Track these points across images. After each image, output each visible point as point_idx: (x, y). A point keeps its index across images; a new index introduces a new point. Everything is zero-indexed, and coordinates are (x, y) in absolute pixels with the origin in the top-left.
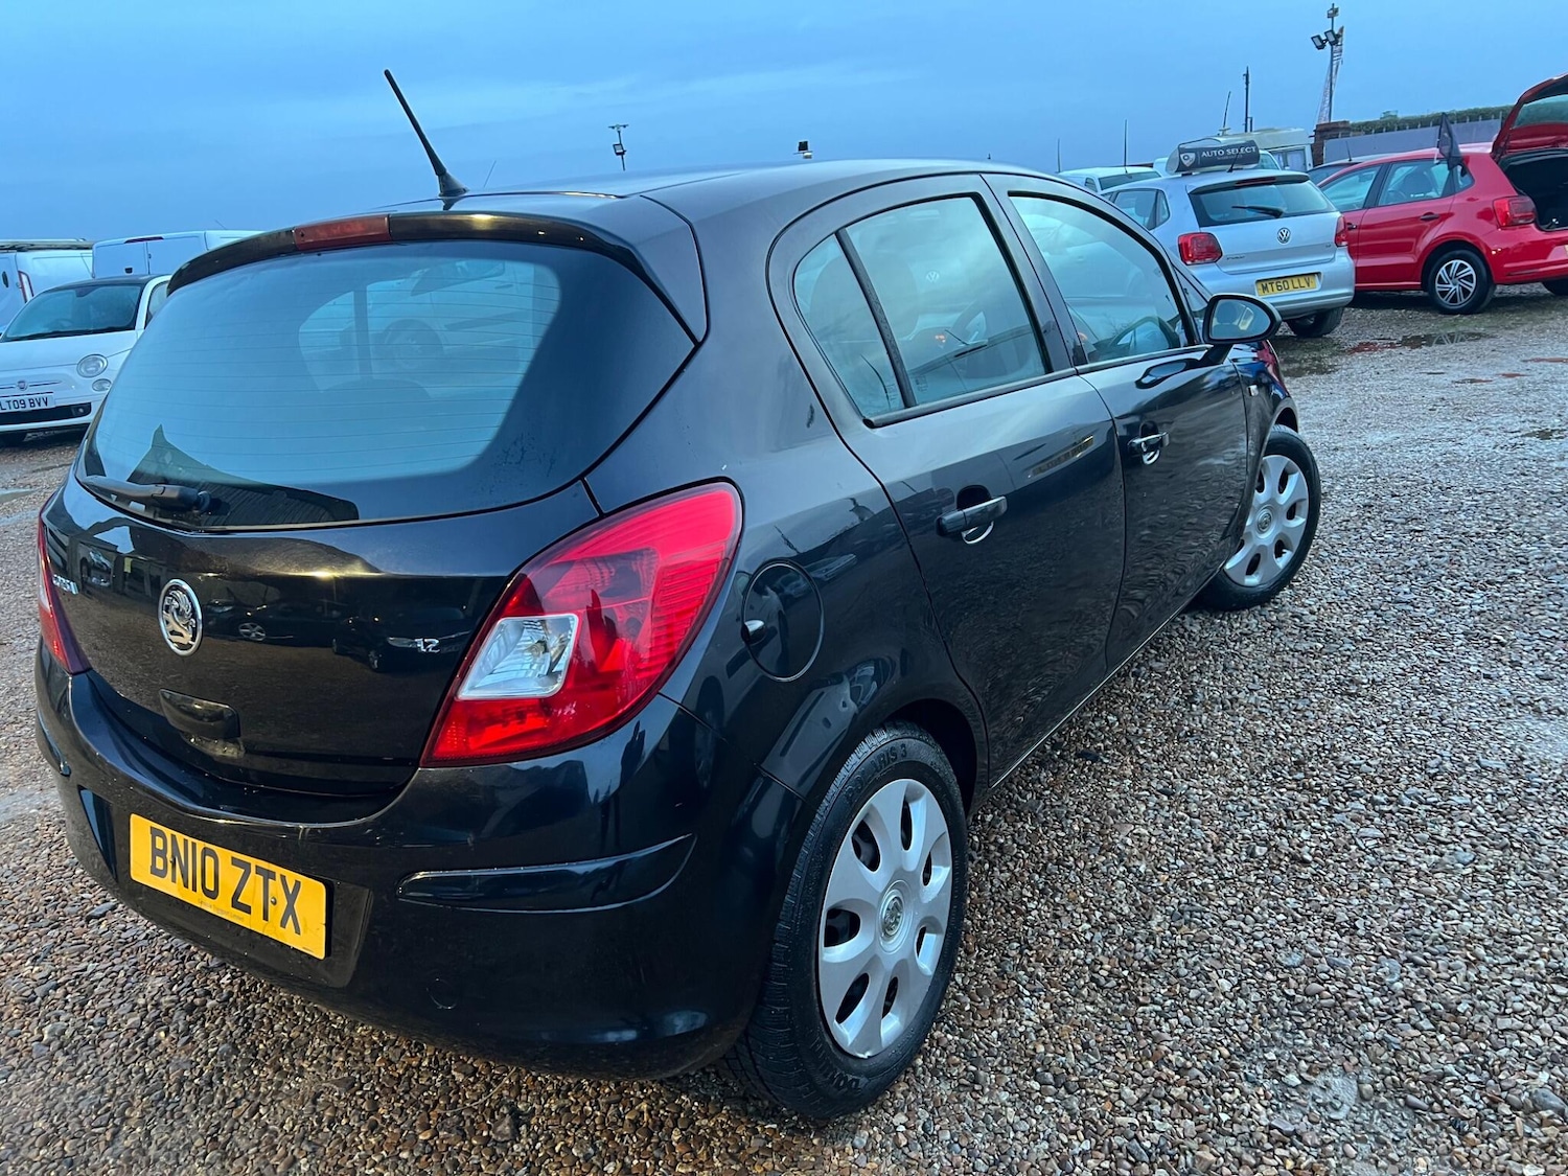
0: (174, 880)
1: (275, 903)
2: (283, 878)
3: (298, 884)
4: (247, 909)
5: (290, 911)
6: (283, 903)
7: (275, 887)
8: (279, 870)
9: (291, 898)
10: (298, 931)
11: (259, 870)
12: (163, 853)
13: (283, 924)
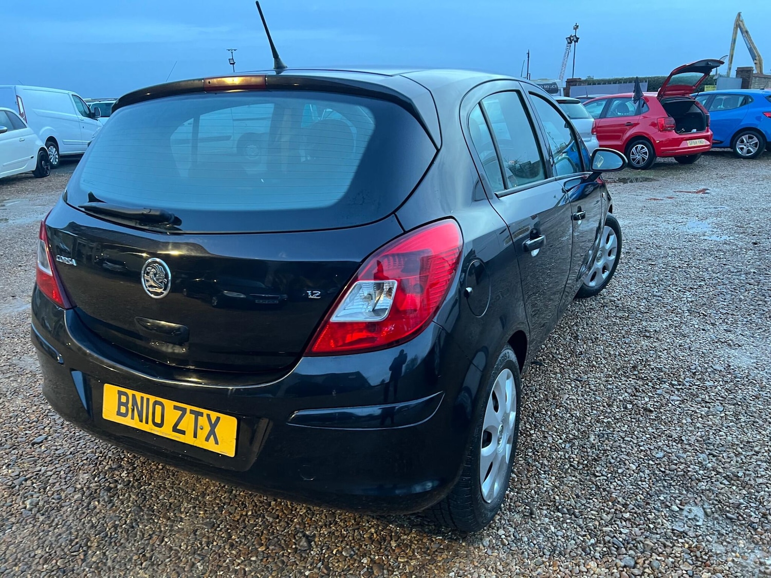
0: (133, 418)
1: (202, 429)
2: (208, 416)
3: (218, 419)
4: (183, 432)
5: (212, 432)
6: (207, 429)
7: (203, 421)
8: (205, 412)
9: (213, 426)
10: (217, 443)
11: (192, 412)
12: (126, 404)
13: (207, 439)
